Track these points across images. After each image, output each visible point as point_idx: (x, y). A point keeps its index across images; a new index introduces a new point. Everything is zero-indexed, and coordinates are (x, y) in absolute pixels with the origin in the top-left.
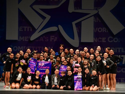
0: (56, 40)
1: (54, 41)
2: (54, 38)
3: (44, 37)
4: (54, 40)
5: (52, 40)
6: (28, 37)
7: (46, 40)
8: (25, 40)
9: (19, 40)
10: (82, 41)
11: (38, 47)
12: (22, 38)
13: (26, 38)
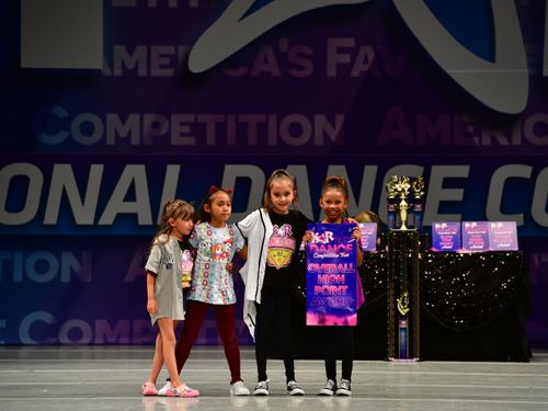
0: (366, 68)
1: (355, 73)
2: (353, 52)
3: (284, 46)
4: (350, 67)
5: (340, 66)
6: (170, 50)
7: (301, 68)
8: (156, 72)
9: (108, 72)
11: (243, 118)
12: (131, 52)
13: (162, 56)
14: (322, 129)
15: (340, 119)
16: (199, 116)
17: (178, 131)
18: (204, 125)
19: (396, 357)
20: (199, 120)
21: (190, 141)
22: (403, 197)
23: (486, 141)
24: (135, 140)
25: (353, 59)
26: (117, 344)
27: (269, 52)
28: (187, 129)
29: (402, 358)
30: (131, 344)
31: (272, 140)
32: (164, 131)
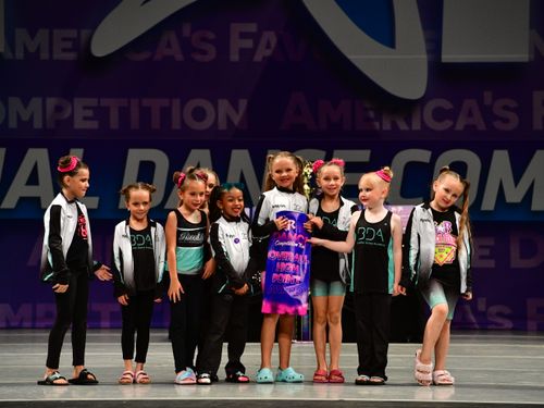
0: (268, 53)
1: (258, 58)
2: (256, 37)
3: (186, 30)
4: (253, 51)
5: (242, 51)
6: (72, 33)
7: (204, 52)
8: (58, 55)
9: (9, 55)
10: (447, 57)
11: (146, 102)
12: (32, 36)
13: (65, 39)
14: (225, 113)
15: (243, 103)
16: (101, 100)
17: (81, 114)
18: (107, 110)
19: (299, 339)
20: (102, 105)
21: (94, 125)
22: (306, 181)
23: (387, 126)
24: (38, 124)
25: (256, 44)
26: (19, 328)
27: (172, 36)
28: (90, 113)
29: (304, 340)
30: (33, 328)
31: (176, 125)
32: (67, 114)
